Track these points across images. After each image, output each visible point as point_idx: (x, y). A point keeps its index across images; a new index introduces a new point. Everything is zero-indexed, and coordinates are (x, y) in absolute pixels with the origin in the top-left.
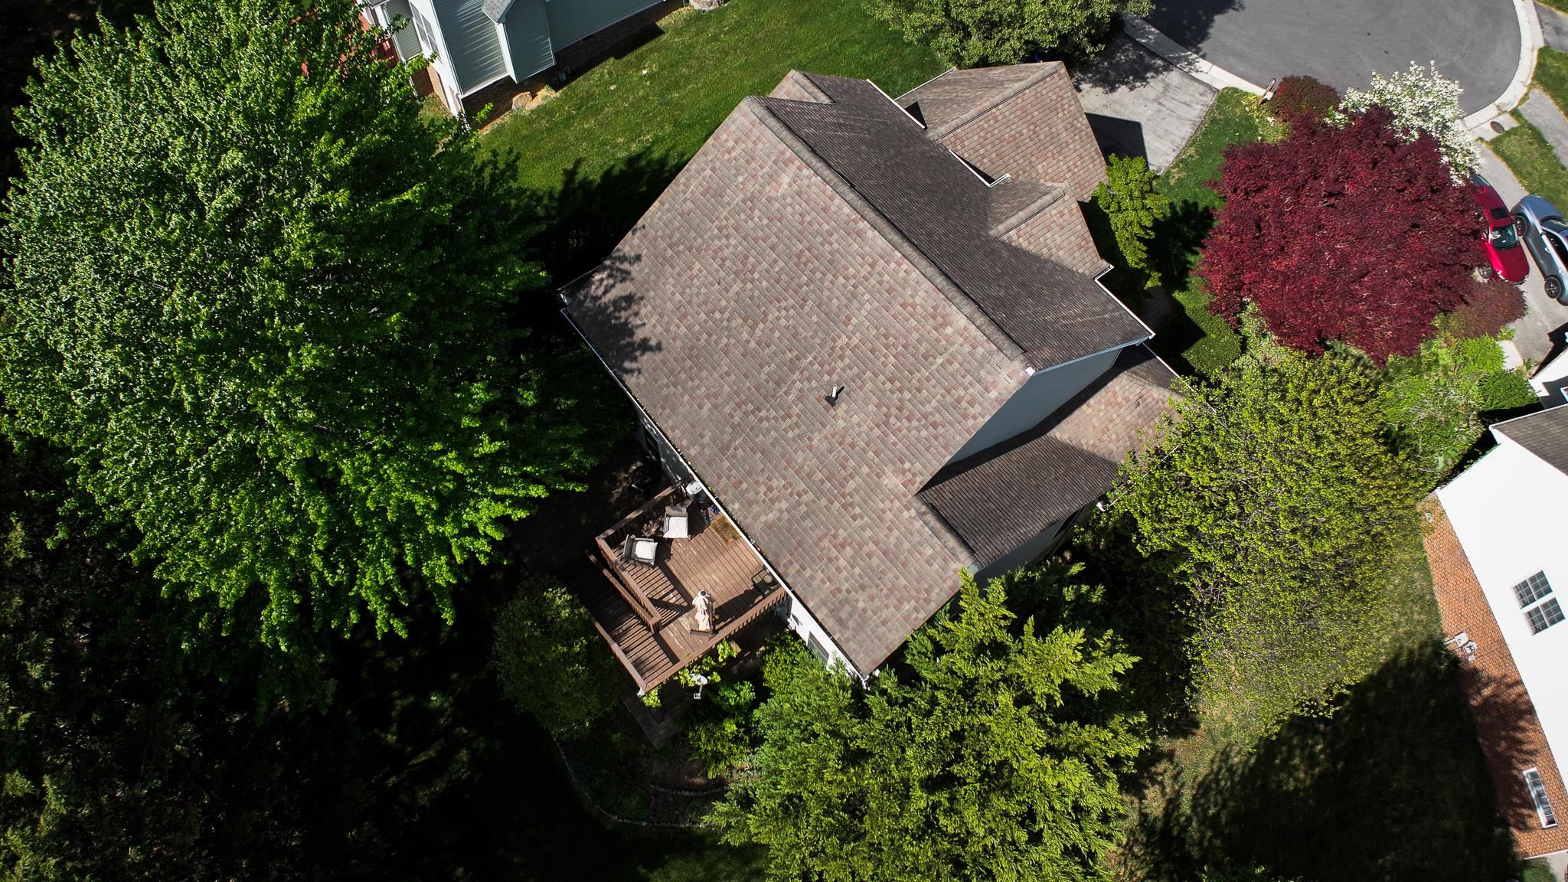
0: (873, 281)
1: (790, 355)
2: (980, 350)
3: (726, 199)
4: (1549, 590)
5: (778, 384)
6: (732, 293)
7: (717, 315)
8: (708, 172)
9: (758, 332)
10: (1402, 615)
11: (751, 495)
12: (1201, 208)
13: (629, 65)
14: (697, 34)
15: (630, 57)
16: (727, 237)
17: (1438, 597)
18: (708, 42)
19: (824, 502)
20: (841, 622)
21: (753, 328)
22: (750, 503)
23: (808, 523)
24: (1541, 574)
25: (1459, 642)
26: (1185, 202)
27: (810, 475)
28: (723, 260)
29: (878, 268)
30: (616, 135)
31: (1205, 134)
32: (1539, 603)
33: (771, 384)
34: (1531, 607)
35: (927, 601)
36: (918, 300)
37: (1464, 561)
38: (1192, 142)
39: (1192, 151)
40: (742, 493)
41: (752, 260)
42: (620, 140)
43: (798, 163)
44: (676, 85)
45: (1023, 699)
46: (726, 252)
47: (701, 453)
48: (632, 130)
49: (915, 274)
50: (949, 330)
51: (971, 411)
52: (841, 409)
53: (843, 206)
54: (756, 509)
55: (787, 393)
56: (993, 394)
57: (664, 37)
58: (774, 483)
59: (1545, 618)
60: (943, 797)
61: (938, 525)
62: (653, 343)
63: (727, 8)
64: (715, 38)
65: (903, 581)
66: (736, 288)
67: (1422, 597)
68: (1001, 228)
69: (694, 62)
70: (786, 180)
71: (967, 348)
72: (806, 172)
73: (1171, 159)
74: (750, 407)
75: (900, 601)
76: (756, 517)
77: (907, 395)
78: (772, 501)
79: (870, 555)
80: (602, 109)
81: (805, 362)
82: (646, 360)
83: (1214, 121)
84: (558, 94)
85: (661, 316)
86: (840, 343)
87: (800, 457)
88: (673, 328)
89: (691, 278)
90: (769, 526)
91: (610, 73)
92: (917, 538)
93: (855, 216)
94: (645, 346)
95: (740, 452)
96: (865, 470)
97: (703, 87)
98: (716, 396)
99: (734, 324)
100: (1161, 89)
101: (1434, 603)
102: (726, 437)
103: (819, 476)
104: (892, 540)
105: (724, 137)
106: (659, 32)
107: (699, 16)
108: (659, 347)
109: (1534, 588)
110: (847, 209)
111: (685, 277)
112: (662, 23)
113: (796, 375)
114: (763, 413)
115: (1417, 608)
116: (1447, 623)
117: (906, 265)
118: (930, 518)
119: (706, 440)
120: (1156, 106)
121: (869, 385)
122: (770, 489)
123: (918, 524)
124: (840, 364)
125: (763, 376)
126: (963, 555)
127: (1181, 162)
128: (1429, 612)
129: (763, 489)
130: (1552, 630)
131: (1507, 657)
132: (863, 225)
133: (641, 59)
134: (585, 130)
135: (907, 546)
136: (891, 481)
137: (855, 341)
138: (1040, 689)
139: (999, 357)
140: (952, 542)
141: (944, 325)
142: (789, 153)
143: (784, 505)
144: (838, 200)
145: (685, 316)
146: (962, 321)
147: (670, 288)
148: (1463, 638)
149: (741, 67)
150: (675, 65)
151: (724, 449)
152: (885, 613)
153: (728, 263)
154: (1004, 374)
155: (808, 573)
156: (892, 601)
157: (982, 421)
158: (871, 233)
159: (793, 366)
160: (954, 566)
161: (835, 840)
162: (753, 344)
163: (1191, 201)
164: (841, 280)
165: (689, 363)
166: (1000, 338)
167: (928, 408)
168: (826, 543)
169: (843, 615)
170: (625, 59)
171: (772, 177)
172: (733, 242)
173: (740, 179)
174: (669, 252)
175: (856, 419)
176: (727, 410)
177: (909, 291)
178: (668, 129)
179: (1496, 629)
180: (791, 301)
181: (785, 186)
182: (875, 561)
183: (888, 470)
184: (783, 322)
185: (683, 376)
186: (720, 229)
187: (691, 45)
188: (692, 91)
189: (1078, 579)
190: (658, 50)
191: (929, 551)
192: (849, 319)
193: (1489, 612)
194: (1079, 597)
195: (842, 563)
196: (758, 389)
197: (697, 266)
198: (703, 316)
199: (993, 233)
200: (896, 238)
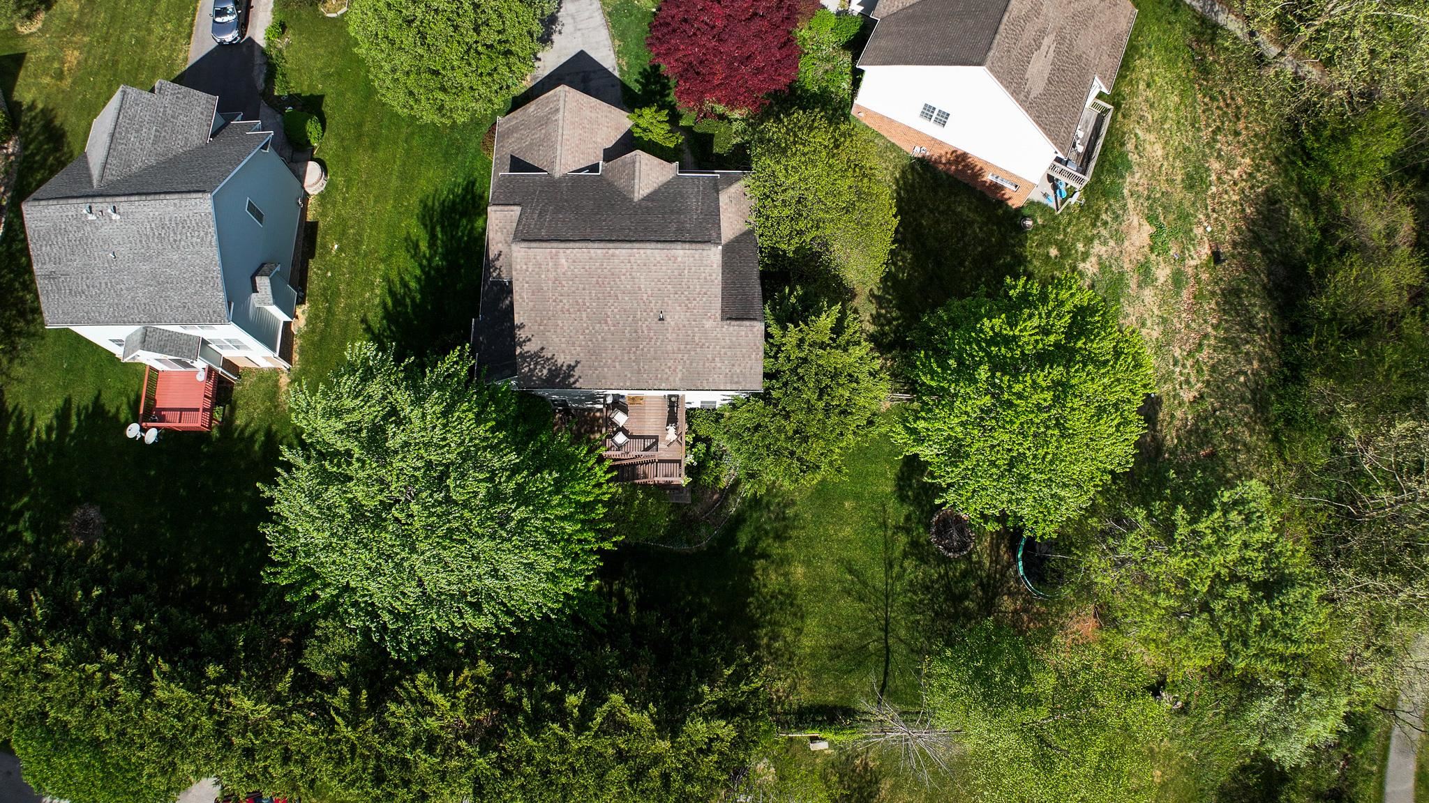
0: (635, 267)
1: (630, 319)
2: (697, 256)
3: (545, 288)
4: (934, 109)
5: (636, 332)
6: (584, 319)
7: (587, 331)
8: (526, 285)
9: (610, 322)
10: (885, 162)
11: (665, 376)
12: (648, 68)
13: (322, 256)
14: (334, 207)
15: (318, 251)
16: (561, 301)
17: (893, 141)
18: (344, 205)
19: (693, 353)
20: (737, 383)
21: (606, 322)
22: (667, 379)
23: (694, 365)
24: (926, 105)
25: (917, 152)
26: (640, 73)
27: (679, 350)
28: (568, 310)
29: (632, 261)
30: (362, 295)
31: (613, 27)
32: (935, 115)
33: (634, 335)
34: (933, 119)
35: (758, 348)
36: (658, 259)
37: (891, 121)
38: (613, 37)
39: (617, 42)
40: (661, 379)
41: (580, 301)
42: (367, 295)
43: (561, 251)
44: (358, 243)
45: (823, 346)
46: (567, 307)
47: (632, 381)
48: (367, 285)
49: (649, 252)
50: (679, 259)
51: (713, 278)
52: (668, 319)
53: (595, 252)
54: (671, 379)
55: (643, 332)
56: (715, 266)
57: (321, 224)
58: (669, 364)
59: (943, 118)
60: (826, 397)
61: (738, 322)
62: (573, 364)
63: (331, 179)
64: (344, 199)
65: (744, 350)
66: (584, 315)
67: (887, 147)
68: (636, 195)
69: (351, 223)
70: (563, 261)
71: (691, 259)
72: (568, 251)
73: (613, 56)
74: (634, 349)
75: (749, 357)
76: (675, 381)
77: (686, 293)
78: (674, 371)
79: (725, 354)
80: (339, 289)
81: (639, 316)
82: (577, 373)
83: (610, 14)
84: (307, 305)
85: (564, 352)
86: (645, 298)
87: (669, 347)
88: (574, 352)
89: (562, 328)
90: (682, 379)
91: (319, 269)
92: (735, 333)
93: (604, 251)
94: (571, 368)
95: (646, 367)
96: (696, 329)
97: (371, 230)
98: (616, 358)
99: (597, 328)
100: (571, 21)
101: (893, 144)
102: (636, 367)
103: (682, 347)
104: (728, 341)
105: (518, 267)
106: (314, 225)
107: (322, 196)
108: (577, 362)
109: (928, 111)
110: (599, 251)
111: (559, 331)
112: (310, 217)
113: (640, 323)
114: (641, 346)
115: (889, 153)
116: (906, 148)
117: (642, 251)
118: (733, 323)
119: (629, 375)
120: (579, 33)
121: (670, 302)
122: (670, 368)
123: (731, 329)
124: (652, 305)
125: (628, 335)
126: (755, 323)
127: (618, 53)
128: (895, 150)
129: (667, 370)
130: (948, 121)
131: (941, 143)
132: (611, 251)
133: (324, 246)
134: (344, 308)
135: (734, 339)
136: (709, 324)
137: (650, 292)
138: (826, 340)
139: (705, 253)
140: (747, 323)
141: (676, 259)
142: (554, 250)
143: (680, 367)
144: (592, 251)
145: (574, 343)
146: (681, 252)
147: (557, 340)
148: (917, 149)
149: (375, 202)
150: (344, 233)
151: (639, 372)
152: (748, 365)
153: (571, 310)
154: (712, 256)
155: (711, 380)
156: (747, 359)
157: (720, 278)
158: (617, 252)
159: (635, 321)
160: (755, 329)
161: (804, 445)
162: (612, 328)
163: (641, 70)
164: (623, 277)
165: (594, 357)
166: (699, 246)
167: (698, 290)
168: (707, 364)
169: (736, 380)
170: (317, 255)
171: (556, 265)
172: (565, 301)
173: (543, 276)
174: (542, 328)
175: (676, 317)
176: (626, 358)
177: (652, 259)
178: (382, 266)
179: (927, 136)
180: (612, 301)
181: (565, 263)
182: (729, 354)
183: (704, 322)
184: (616, 310)
185: (596, 364)
186: (555, 301)
187: (338, 215)
188: (369, 238)
189: (791, 293)
190: (326, 233)
191: (743, 333)
192: (639, 287)
193: (918, 132)
194: (795, 297)
195: (719, 365)
196: (630, 341)
197: (559, 322)
198: (581, 337)
199: (636, 200)
200: (629, 245)
